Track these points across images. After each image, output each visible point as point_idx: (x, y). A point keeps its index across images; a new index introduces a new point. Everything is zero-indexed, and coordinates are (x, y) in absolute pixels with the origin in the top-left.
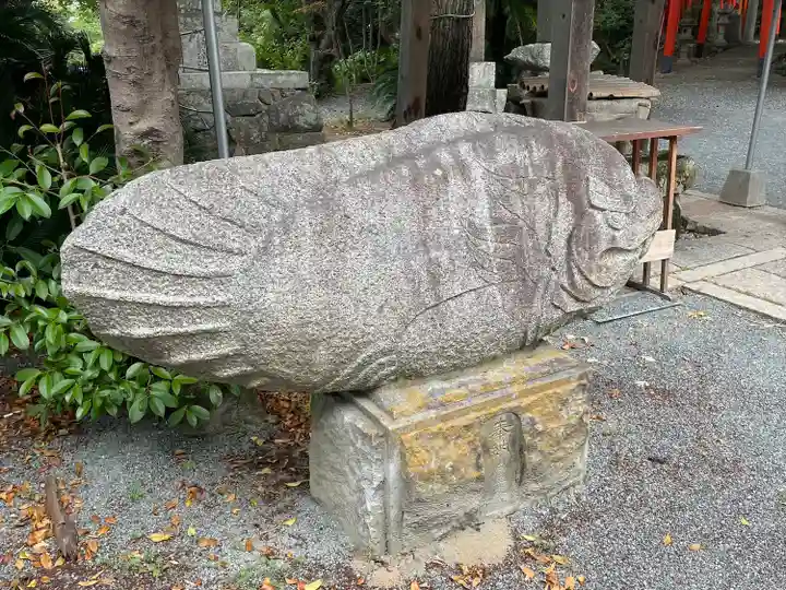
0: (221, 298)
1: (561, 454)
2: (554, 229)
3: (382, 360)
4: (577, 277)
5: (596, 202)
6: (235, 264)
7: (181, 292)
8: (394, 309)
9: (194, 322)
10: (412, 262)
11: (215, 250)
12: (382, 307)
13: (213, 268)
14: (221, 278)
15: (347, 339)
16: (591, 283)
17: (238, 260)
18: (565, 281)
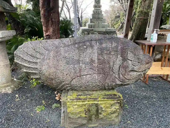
0: (36, 67)
1: (110, 117)
2: (115, 63)
3: (67, 86)
4: (121, 76)
5: (129, 58)
6: (38, 61)
7: (30, 65)
8: (70, 75)
9: (32, 71)
10: (75, 66)
11: (35, 57)
12: (67, 74)
13: (34, 61)
14: (36, 63)
15: (59, 80)
16: (125, 78)
17: (39, 60)
18: (117, 76)
